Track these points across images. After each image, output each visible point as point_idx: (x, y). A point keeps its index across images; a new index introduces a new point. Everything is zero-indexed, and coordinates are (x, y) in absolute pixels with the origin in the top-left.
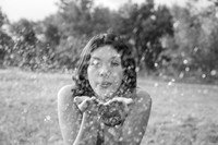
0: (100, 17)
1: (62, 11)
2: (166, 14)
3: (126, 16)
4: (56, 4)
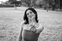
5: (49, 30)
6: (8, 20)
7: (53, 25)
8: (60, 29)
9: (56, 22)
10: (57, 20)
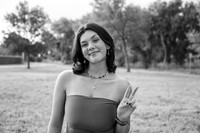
0: (131, 15)
1: (97, 10)
2: (192, 11)
3: (156, 13)
4: (92, 4)
5: (142, 121)
6: (6, 100)
7: (152, 106)
8: (174, 117)
9: (159, 97)
10: (161, 94)
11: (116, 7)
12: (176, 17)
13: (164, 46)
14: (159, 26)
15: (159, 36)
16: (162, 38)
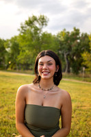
0: (45, 39)
1: (22, 34)
2: (86, 39)
3: (62, 39)
4: (19, 30)
11: (36, 33)
12: (75, 42)
13: (66, 61)
14: (64, 48)
15: (63, 55)
16: (65, 56)
